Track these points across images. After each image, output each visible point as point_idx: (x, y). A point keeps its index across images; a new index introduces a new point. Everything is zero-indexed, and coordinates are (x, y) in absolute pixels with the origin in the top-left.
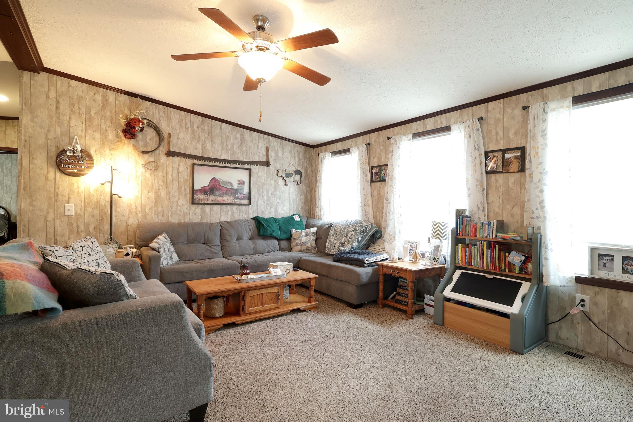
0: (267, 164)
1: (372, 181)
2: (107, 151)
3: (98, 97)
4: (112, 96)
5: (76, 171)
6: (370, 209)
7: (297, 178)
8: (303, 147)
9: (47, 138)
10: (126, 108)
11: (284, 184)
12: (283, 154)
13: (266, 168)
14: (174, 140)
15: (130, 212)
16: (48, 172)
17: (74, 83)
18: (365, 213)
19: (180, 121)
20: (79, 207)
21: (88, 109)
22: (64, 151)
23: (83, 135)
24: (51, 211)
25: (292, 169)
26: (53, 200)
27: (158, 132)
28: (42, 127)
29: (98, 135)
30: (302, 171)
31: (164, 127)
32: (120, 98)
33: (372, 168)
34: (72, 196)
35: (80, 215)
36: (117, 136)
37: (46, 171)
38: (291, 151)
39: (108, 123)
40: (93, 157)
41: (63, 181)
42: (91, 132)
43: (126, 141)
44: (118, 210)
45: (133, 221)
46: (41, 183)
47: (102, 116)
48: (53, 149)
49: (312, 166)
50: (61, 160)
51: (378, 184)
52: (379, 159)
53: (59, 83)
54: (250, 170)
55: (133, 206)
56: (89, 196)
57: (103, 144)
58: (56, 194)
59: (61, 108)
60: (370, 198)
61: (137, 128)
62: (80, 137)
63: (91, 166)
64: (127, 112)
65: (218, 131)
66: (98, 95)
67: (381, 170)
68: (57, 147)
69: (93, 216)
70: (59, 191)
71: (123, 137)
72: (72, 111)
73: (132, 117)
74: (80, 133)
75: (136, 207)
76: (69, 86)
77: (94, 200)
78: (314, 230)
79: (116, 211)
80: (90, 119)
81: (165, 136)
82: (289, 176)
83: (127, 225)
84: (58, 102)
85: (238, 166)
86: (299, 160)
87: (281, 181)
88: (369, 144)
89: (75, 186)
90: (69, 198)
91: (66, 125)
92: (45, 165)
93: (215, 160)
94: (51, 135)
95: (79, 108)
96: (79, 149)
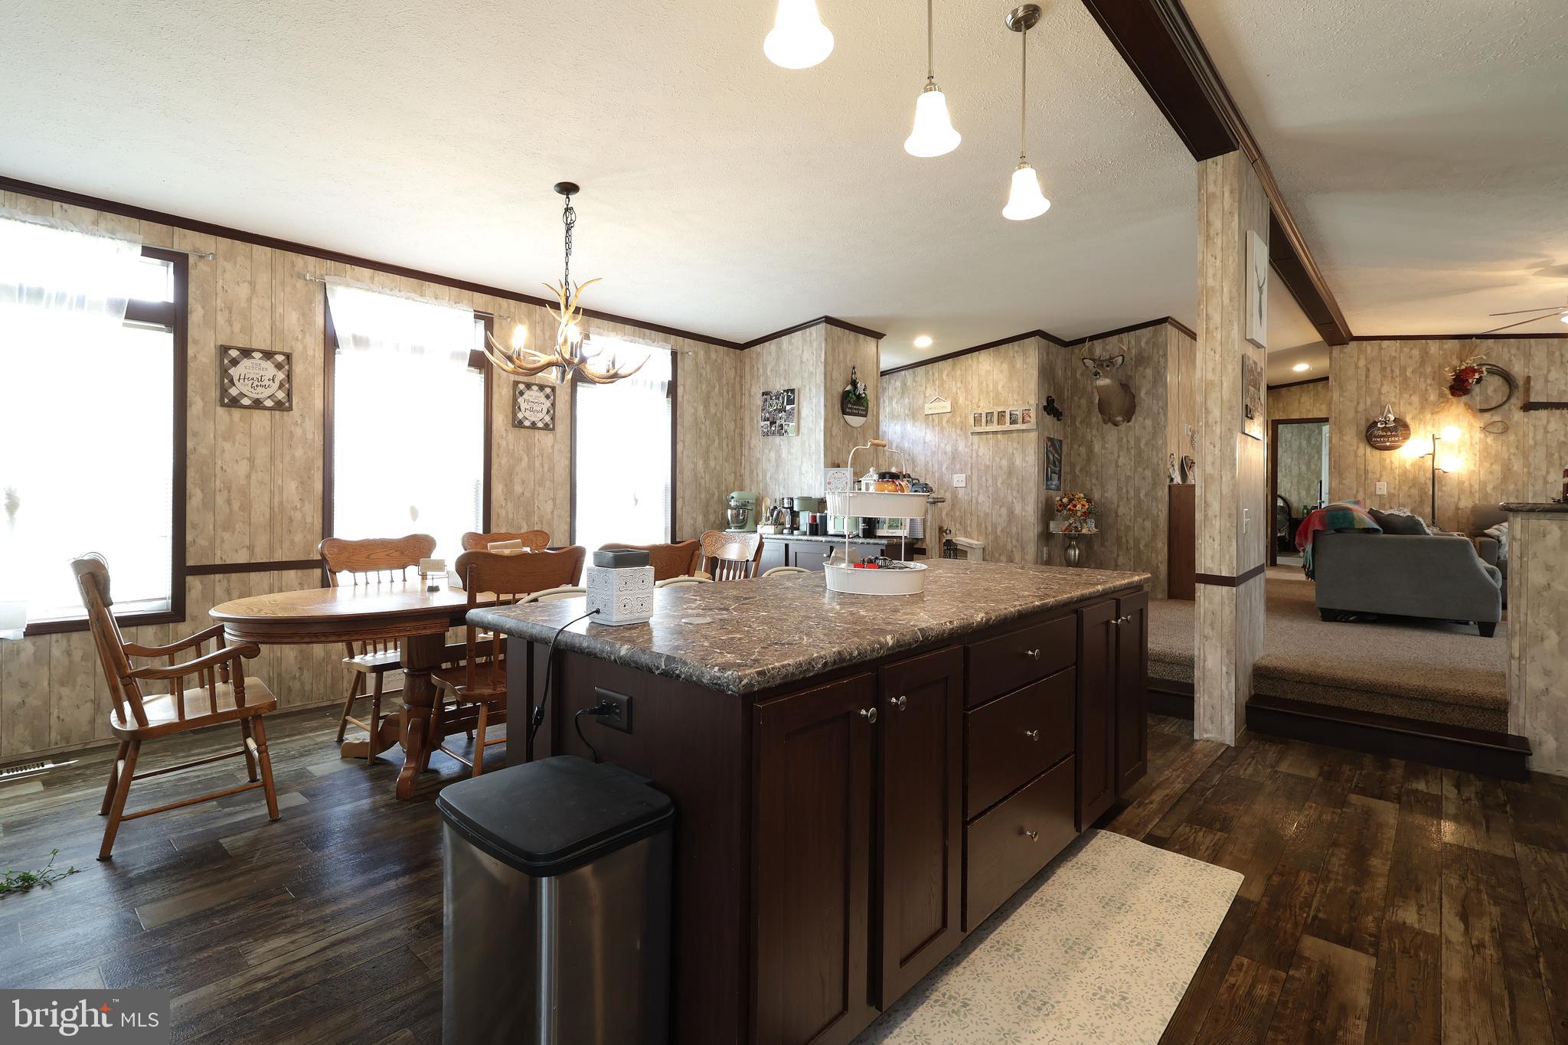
2: (1428, 416)
3: (1416, 352)
4: (1433, 347)
5: (1388, 444)
9: (1357, 412)
10: (1454, 357)
14: (1536, 385)
15: (1461, 491)
16: (1358, 447)
17: (1385, 343)
19: (1551, 354)
20: (1393, 486)
21: (1403, 369)
22: (1375, 423)
23: (1397, 401)
24: (1361, 490)
26: (1363, 478)
27: (1508, 379)
28: (1351, 401)
29: (1415, 399)
31: (1518, 369)
32: (1446, 347)
34: (1384, 473)
35: (1394, 494)
36: (1441, 395)
37: (1355, 448)
39: (1429, 381)
40: (1410, 427)
41: (1373, 456)
42: (1406, 396)
43: (1454, 400)
44: (1444, 488)
45: (1466, 503)
46: (1350, 460)
47: (1421, 374)
48: (1363, 422)
50: (1371, 434)
53: (1369, 349)
55: (1467, 484)
56: (1405, 472)
57: (1422, 409)
58: (1366, 472)
59: (1372, 375)
61: (1470, 381)
62: (1393, 404)
63: (1406, 437)
64: (1455, 362)
66: (1415, 350)
68: (1367, 420)
69: (1409, 496)
70: (1369, 468)
71: (1450, 396)
72: (1384, 376)
73: (1463, 367)
74: (1393, 400)
75: (1471, 486)
76: (1380, 348)
77: (1411, 477)
79: (1440, 490)
80: (1405, 381)
81: (1521, 381)
83: (1457, 509)
84: (1368, 370)
89: (1388, 461)
90: (1381, 476)
91: (1376, 393)
92: (1355, 441)
94: (1361, 408)
95: (1392, 371)
96: (1392, 418)
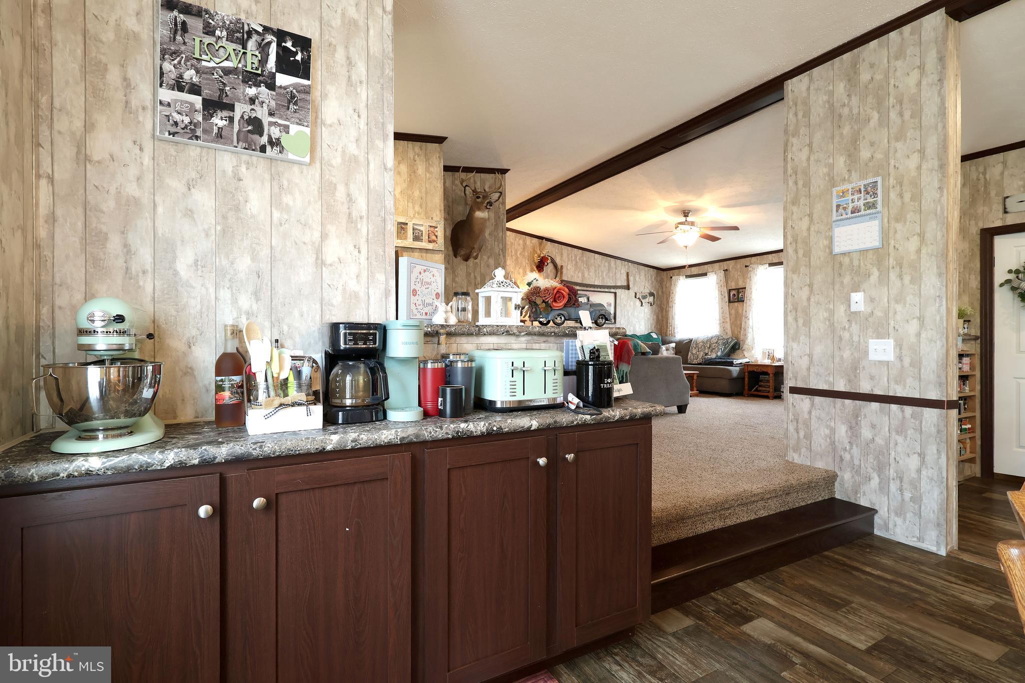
0: (628, 287)
1: (730, 301)
3: (521, 242)
4: (528, 238)
6: (728, 326)
7: (651, 299)
8: (655, 270)
10: (538, 249)
11: (640, 305)
12: (639, 278)
13: (627, 291)
14: (564, 271)
18: (724, 329)
19: (568, 255)
21: (516, 251)
23: (514, 271)
25: (647, 291)
27: (555, 266)
29: (521, 271)
30: (655, 293)
31: (558, 261)
32: (534, 242)
33: (730, 291)
36: (532, 269)
38: (645, 275)
39: (526, 261)
42: (517, 268)
47: (523, 256)
49: (662, 288)
51: (736, 304)
52: (737, 283)
54: (615, 293)
60: (728, 316)
61: (544, 263)
62: (512, 273)
64: (539, 252)
65: (592, 261)
67: (738, 293)
71: (537, 271)
73: (542, 255)
74: (512, 270)
78: (673, 345)
80: (517, 258)
81: (559, 267)
82: (644, 297)
85: (606, 290)
86: (652, 282)
87: (638, 303)
88: (727, 270)
93: (591, 286)
95: (511, 251)
